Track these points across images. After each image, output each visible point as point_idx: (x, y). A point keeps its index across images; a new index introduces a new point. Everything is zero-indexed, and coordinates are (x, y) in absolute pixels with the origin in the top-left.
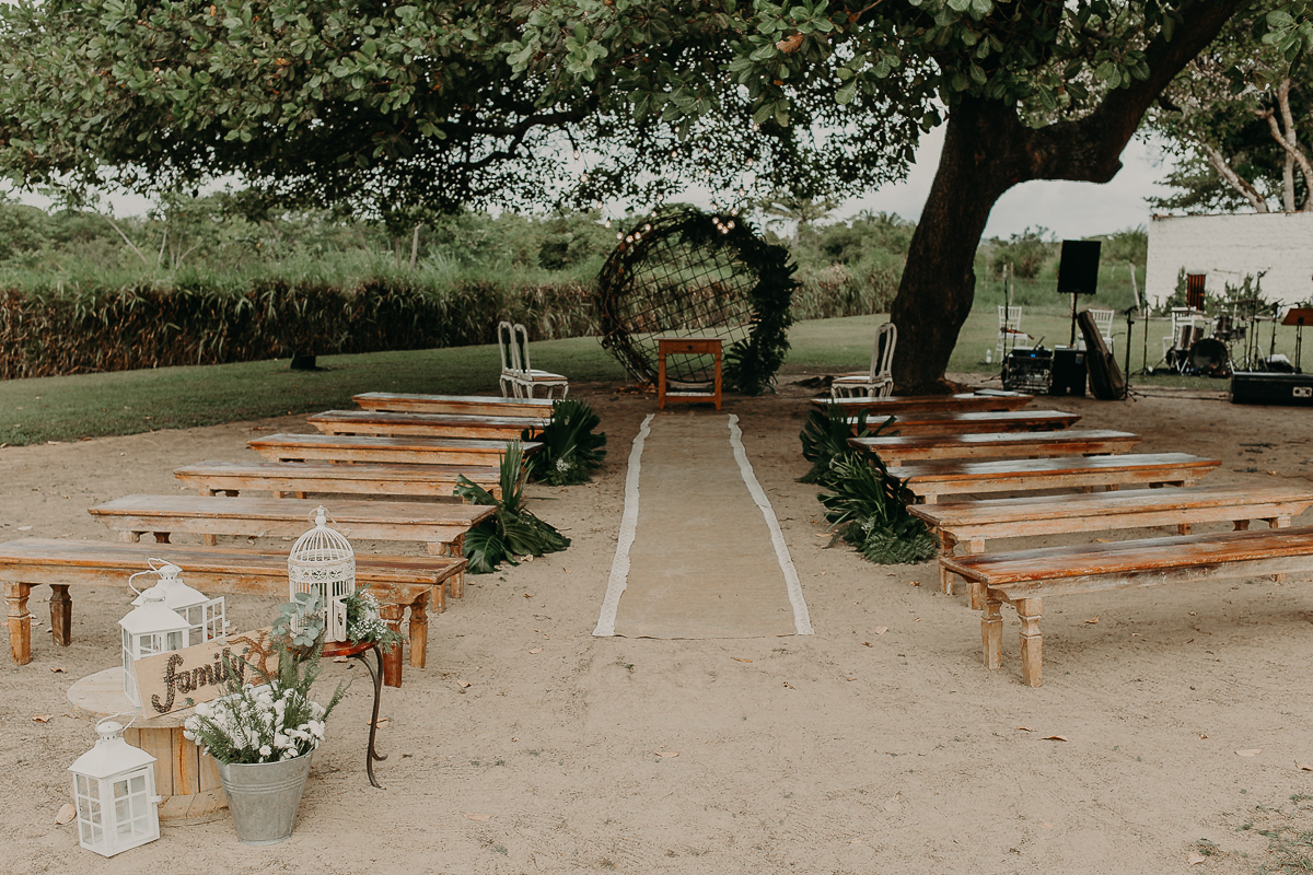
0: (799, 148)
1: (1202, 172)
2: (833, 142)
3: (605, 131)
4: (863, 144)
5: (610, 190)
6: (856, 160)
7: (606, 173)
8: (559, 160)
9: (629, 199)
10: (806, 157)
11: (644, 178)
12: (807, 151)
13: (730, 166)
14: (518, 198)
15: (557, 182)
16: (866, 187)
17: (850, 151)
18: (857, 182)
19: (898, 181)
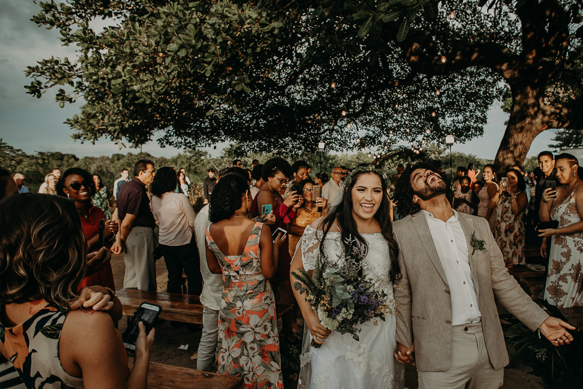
0: (441, 125)
1: (567, 136)
2: (454, 123)
3: (369, 123)
4: (465, 123)
5: (371, 143)
6: (462, 129)
7: (369, 137)
8: (352, 132)
9: (378, 146)
10: (443, 128)
11: (383, 139)
12: (443, 126)
13: (415, 133)
14: (338, 146)
15: (352, 140)
16: (466, 139)
17: (460, 126)
18: (463, 137)
19: (479, 136)
